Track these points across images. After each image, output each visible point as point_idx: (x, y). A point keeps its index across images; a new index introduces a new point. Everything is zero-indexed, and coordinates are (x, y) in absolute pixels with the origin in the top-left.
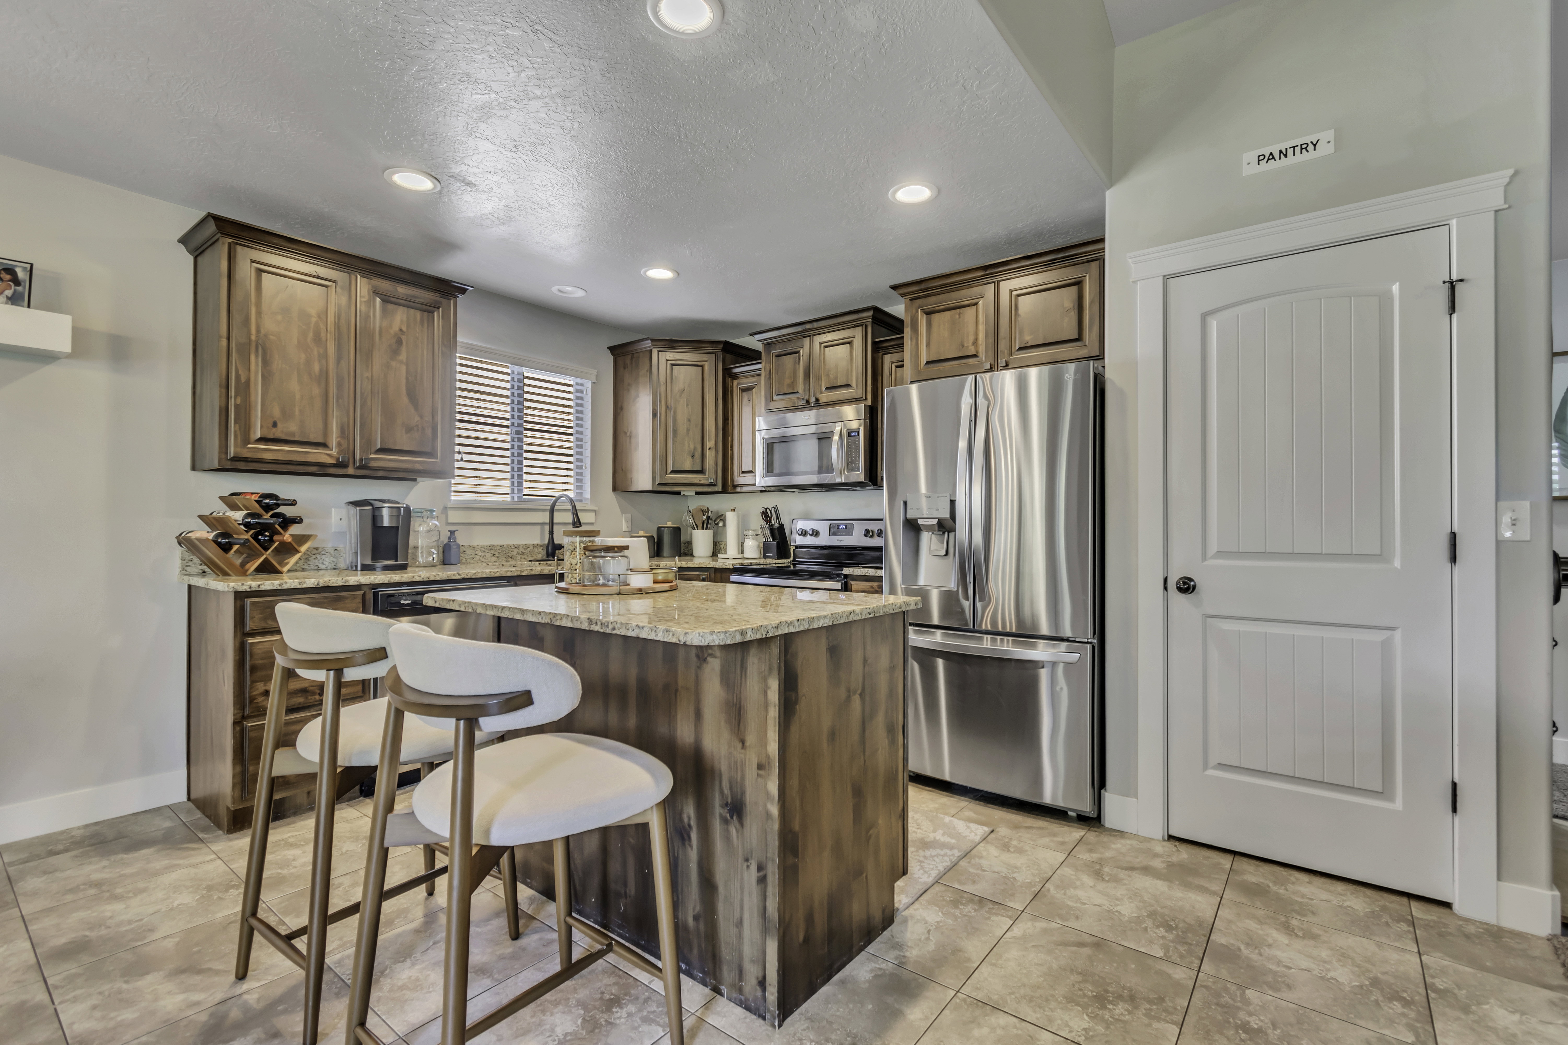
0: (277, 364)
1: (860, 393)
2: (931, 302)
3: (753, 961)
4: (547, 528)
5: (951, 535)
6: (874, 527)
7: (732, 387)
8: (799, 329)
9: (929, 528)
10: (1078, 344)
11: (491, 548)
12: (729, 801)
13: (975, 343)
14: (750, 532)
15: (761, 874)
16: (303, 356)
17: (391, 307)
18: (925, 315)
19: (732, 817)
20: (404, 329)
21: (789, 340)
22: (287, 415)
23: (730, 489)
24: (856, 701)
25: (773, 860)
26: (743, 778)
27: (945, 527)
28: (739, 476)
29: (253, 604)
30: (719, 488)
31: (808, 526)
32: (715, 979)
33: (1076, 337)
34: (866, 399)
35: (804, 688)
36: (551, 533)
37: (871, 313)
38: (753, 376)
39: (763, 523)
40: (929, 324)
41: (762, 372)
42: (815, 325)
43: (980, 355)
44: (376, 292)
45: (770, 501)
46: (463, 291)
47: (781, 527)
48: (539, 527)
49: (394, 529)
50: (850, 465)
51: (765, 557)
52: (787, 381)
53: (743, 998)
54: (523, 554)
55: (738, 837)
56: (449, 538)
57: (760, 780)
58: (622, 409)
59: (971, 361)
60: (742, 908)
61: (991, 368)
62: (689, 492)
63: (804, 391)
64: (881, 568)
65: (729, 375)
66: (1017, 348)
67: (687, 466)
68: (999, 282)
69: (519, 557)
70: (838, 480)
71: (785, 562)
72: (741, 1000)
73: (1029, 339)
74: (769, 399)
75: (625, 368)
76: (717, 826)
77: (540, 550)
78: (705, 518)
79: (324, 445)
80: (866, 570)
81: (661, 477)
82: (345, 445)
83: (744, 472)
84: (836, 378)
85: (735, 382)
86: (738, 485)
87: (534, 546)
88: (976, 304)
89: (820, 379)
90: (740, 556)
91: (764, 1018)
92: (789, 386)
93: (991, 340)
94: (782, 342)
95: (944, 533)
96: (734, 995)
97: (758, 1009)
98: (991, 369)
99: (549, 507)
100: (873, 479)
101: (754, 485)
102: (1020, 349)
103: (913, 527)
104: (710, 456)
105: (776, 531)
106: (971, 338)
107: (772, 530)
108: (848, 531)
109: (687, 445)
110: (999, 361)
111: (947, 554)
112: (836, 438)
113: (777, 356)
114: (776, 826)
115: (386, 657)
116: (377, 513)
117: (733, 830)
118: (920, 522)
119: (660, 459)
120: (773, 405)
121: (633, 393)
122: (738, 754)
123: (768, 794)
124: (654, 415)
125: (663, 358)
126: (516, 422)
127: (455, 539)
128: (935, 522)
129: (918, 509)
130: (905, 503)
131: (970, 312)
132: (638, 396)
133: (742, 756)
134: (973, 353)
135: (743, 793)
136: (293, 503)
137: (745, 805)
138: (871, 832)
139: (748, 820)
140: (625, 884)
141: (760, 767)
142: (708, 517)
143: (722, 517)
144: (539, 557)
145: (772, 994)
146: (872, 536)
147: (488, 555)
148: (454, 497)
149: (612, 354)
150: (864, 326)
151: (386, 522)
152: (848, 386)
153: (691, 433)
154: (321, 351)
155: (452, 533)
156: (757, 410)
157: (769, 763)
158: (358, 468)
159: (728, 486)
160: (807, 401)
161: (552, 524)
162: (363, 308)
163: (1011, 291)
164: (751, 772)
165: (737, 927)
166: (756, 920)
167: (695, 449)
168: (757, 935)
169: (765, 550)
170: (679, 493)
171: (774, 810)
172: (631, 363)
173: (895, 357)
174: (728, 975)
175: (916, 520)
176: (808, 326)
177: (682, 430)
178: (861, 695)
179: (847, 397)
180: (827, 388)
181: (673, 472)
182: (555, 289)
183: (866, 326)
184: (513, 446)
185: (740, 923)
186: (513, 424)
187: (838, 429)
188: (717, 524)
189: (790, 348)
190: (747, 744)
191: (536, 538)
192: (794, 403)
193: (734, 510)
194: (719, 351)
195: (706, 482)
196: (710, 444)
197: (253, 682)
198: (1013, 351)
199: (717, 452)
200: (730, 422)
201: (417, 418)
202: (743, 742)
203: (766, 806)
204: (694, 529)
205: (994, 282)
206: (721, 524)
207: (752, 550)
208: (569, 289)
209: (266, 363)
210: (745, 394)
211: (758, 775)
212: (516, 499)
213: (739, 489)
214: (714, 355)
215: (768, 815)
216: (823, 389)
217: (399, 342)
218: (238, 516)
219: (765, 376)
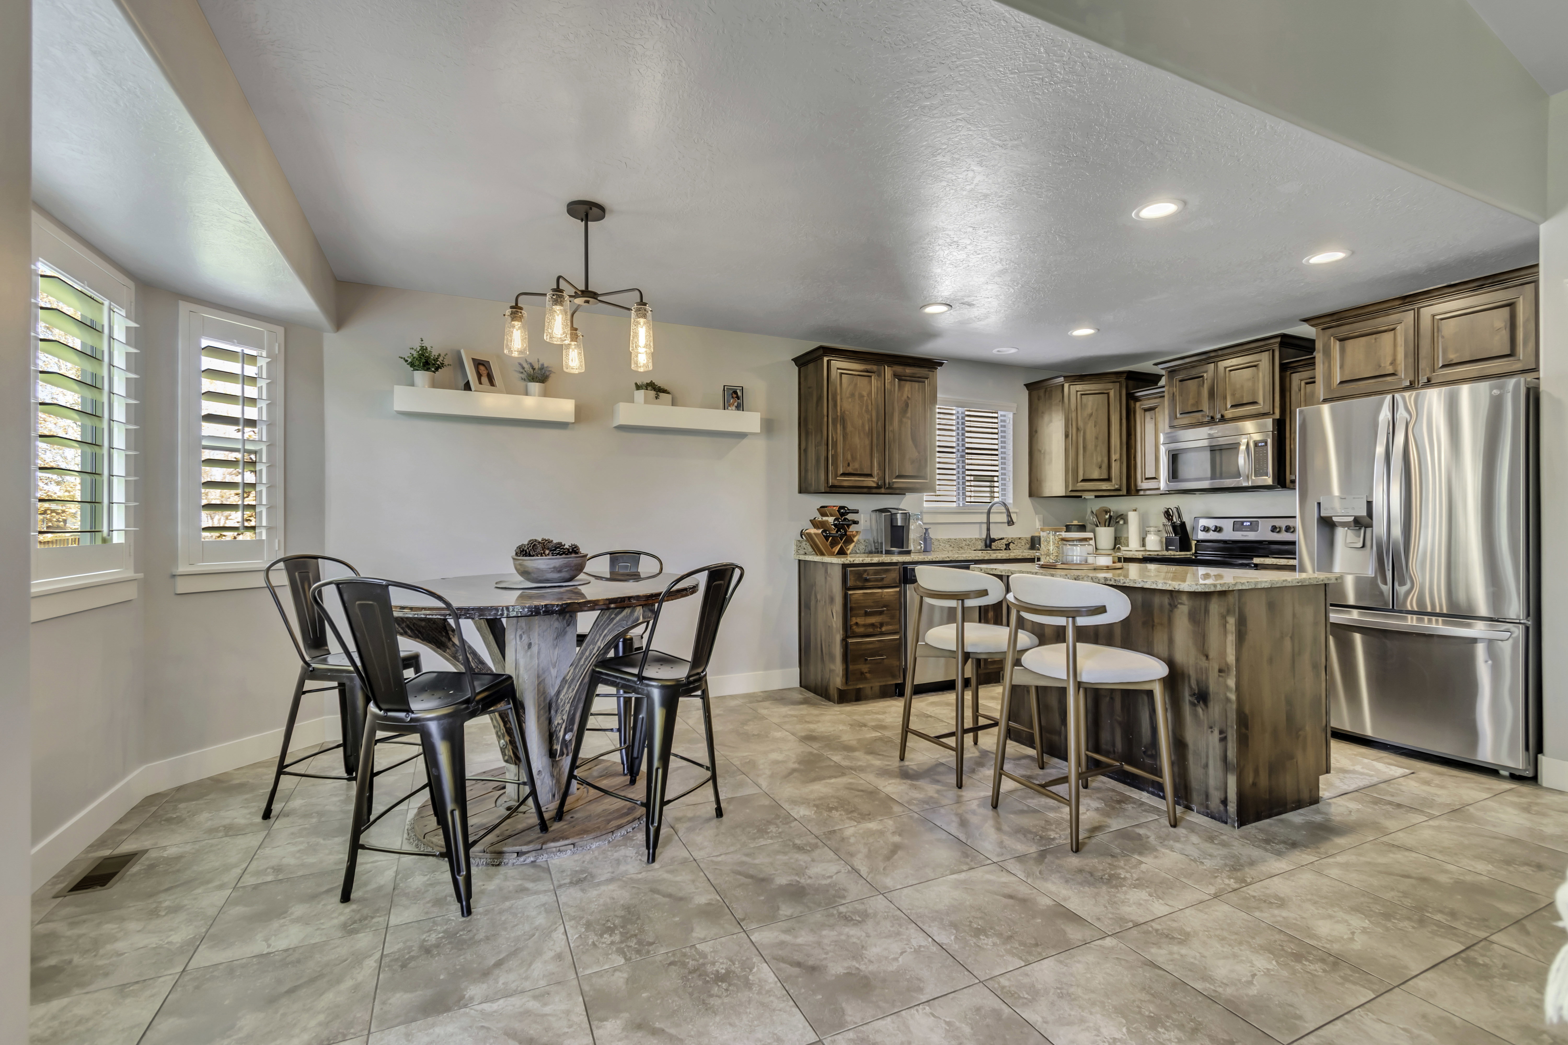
0: (849, 428)
1: (1267, 408)
2: (1344, 331)
3: (1217, 789)
4: (985, 527)
5: (1369, 530)
6: (1283, 523)
7: (1135, 408)
8: (1203, 357)
9: (1344, 524)
10: (1511, 359)
11: (949, 540)
12: (1196, 692)
13: (1393, 362)
14: (1152, 529)
15: (1222, 736)
16: (861, 422)
17: (903, 383)
18: (1338, 342)
19: (1199, 702)
20: (909, 396)
21: (1193, 367)
22: (854, 458)
23: (1133, 492)
24: (1288, 643)
25: (1232, 727)
26: (1207, 678)
27: (1362, 523)
28: (1142, 482)
29: (850, 571)
30: (1124, 492)
31: (1211, 523)
32: (1187, 801)
33: (1508, 352)
34: (1274, 413)
35: (1251, 625)
36: (988, 530)
37: (1279, 340)
38: (1156, 398)
39: (1165, 521)
40: (1343, 351)
41: (1166, 394)
42: (1220, 353)
43: (1399, 373)
44: (895, 375)
45: (1172, 502)
46: (941, 364)
47: (1183, 525)
48: (978, 525)
49: (902, 527)
50: (1259, 471)
51: (1167, 549)
52: (1191, 401)
53: (1209, 811)
54: (969, 545)
55: (1204, 714)
56: (925, 534)
57: (1221, 679)
58: (1036, 432)
59: (1389, 379)
60: (1207, 757)
61: (1411, 384)
62: (1090, 496)
63: (1209, 409)
64: (1295, 558)
65: (1131, 398)
66: (1440, 365)
67: (1096, 475)
68: (1419, 309)
69: (966, 547)
70: (1245, 484)
71: (1187, 554)
72: (1207, 813)
73: (1453, 357)
74: (1173, 417)
75: (1039, 400)
76: (1187, 709)
77: (980, 542)
78: (1107, 517)
79: (870, 475)
80: (1278, 560)
81: (1073, 485)
82: (880, 475)
83: (1147, 479)
84: (1242, 397)
85: (1138, 404)
86: (1141, 490)
87: (976, 539)
88: (1394, 329)
89: (1225, 398)
90: (1143, 549)
91: (1226, 823)
92: (1193, 405)
93: (1411, 360)
94: (1185, 369)
95: (1360, 529)
96: (1202, 810)
97: (1221, 818)
98: (1411, 387)
99: (986, 511)
100: (1282, 481)
101: (1158, 489)
102: (1444, 366)
103: (1327, 524)
104: (1115, 467)
105: (1179, 528)
106: (1389, 360)
107: (1174, 527)
108: (1253, 527)
109: (1095, 458)
110: (1420, 378)
111: (1364, 546)
112: (1243, 448)
113: (1181, 381)
114: (1234, 706)
115: (988, 594)
116: (893, 517)
117: (1200, 710)
118: (1335, 519)
119: (1072, 470)
120: (1176, 423)
121: (1046, 418)
122: (1203, 663)
123: (1227, 687)
124: (1067, 436)
125: (1072, 390)
126: (961, 449)
127: (929, 534)
128: (1351, 519)
129: (1332, 508)
130: (1319, 504)
131: (1387, 337)
132: (1051, 421)
133: (1207, 665)
134: (1391, 371)
135: (1207, 687)
136: (856, 512)
137: (1209, 694)
138: (1300, 733)
139: (1211, 704)
140: (1114, 745)
141: (1220, 671)
142: (1110, 517)
143: (1123, 517)
144: (979, 548)
145: (1233, 808)
146: (1279, 532)
147: (947, 546)
148: (925, 505)
149: (1028, 389)
150: (1271, 351)
151: (899, 524)
152: (1254, 403)
153: (1098, 448)
154: (869, 417)
155: (926, 530)
156: (1160, 426)
157: (1228, 668)
158: (887, 488)
159: (1131, 490)
160: (1212, 418)
161: (988, 523)
162: (889, 387)
163: (1434, 316)
164: (1213, 676)
165: (1204, 768)
166: (1219, 764)
167: (1102, 461)
168: (1220, 774)
169: (1168, 543)
170: (1081, 497)
171: (1233, 697)
172: (1045, 395)
173: (1306, 374)
174: (1196, 797)
175: (1331, 517)
176: (1212, 354)
177: (1090, 446)
178: (1291, 637)
179: (1254, 412)
180: (1232, 406)
181: (1084, 480)
182: (995, 351)
183: (1273, 351)
184: (958, 467)
185: (1206, 766)
186: (958, 450)
187: (1244, 441)
188: (1118, 522)
189: (1194, 372)
190: (1211, 657)
191: (977, 533)
192: (1199, 419)
193: (1135, 510)
194: (1123, 379)
195: (1113, 488)
196: (1115, 456)
197: (851, 617)
198: (1436, 368)
199: (1121, 463)
200: (1133, 437)
201: (917, 454)
202: (1207, 657)
203: (1226, 694)
204: (1097, 526)
205: (1414, 309)
206: (1121, 522)
207: (1154, 544)
208: (1004, 349)
209: (844, 428)
210: (1147, 413)
211: (1219, 676)
212: (961, 505)
213: (1142, 493)
214: (1118, 384)
215: (1228, 700)
216: (1229, 406)
217: (907, 405)
218: (831, 520)
219: (1169, 398)
